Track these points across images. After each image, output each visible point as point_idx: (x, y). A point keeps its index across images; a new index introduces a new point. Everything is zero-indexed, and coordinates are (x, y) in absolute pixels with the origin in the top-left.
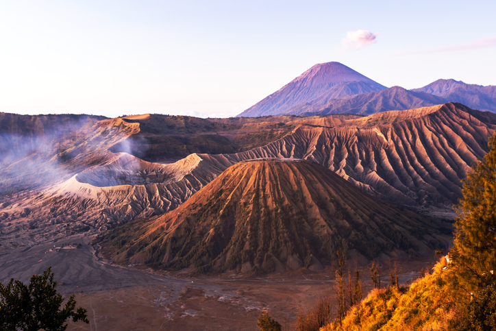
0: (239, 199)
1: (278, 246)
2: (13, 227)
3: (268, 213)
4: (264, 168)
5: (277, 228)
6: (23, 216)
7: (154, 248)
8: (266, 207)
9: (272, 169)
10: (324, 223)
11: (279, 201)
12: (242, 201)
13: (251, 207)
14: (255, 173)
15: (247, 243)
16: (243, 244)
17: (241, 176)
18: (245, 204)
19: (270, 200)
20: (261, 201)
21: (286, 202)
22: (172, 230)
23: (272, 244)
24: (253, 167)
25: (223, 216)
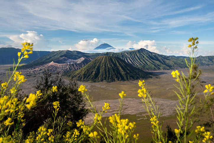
0: (100, 65)
1: (112, 76)
2: (38, 73)
3: (109, 68)
4: (106, 58)
5: (111, 72)
6: (40, 70)
7: (79, 77)
8: (108, 67)
9: (108, 58)
10: (123, 71)
11: (111, 65)
12: (101, 65)
13: (104, 66)
14: (104, 58)
15: (104, 75)
16: (103, 75)
17: (100, 59)
18: (102, 66)
19: (108, 65)
20: (106, 65)
21: (113, 65)
22: (83, 72)
23: (110, 75)
24: (103, 57)
25: (97, 69)
